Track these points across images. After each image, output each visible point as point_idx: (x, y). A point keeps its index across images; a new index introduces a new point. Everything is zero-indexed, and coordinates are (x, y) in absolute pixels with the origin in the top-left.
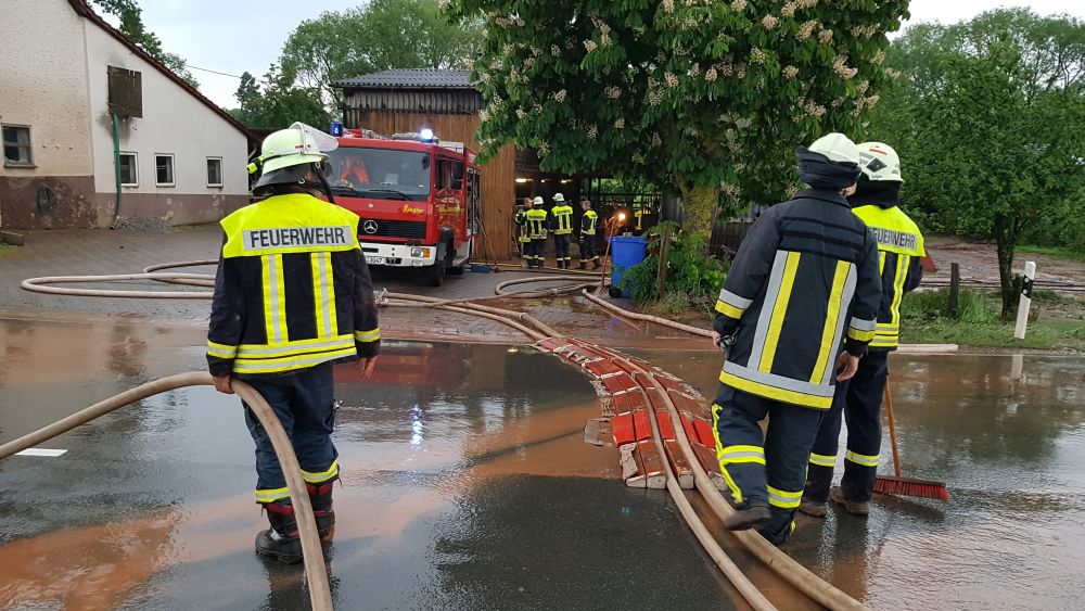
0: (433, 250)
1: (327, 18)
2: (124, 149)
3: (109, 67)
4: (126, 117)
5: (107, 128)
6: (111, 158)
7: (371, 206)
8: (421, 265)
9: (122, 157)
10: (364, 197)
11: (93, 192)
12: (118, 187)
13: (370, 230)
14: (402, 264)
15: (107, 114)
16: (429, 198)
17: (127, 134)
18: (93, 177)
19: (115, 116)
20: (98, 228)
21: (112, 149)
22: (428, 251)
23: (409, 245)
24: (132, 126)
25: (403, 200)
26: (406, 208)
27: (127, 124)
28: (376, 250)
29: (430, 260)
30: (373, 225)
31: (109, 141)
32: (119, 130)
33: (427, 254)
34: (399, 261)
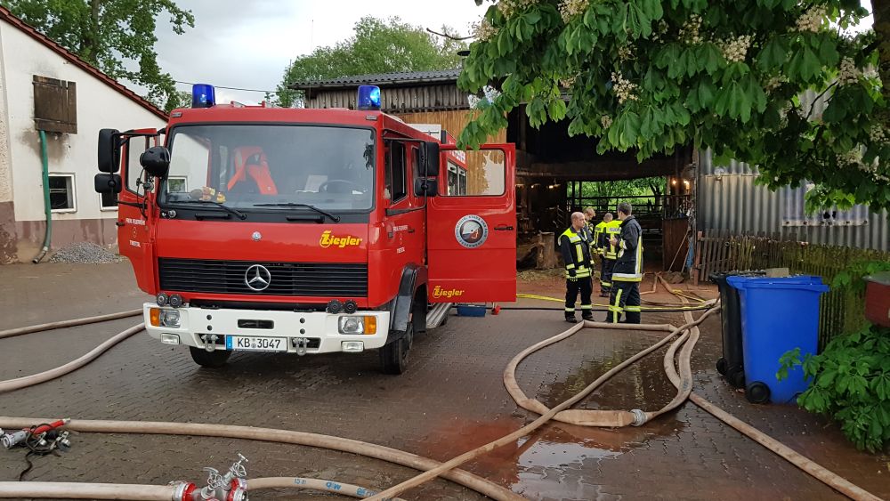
0: (383, 318)
1: (319, 52)
2: (55, 169)
3: (34, 76)
4: (59, 134)
5: (31, 146)
6: (40, 180)
7: (257, 235)
8: (360, 349)
9: (51, 179)
10: (243, 219)
11: (12, 220)
12: (47, 213)
13: (256, 284)
14: (322, 349)
15: (33, 131)
16: (373, 217)
17: (60, 153)
18: (11, 203)
19: (43, 132)
20: (19, 263)
21: (39, 171)
22: (373, 320)
23: (334, 311)
24: (66, 144)
25: (320, 221)
26: (326, 239)
27: (60, 142)
28: (268, 325)
29: (379, 338)
30: (263, 274)
31: (36, 161)
32: (48, 148)
33: (370, 326)
34: (315, 343)
